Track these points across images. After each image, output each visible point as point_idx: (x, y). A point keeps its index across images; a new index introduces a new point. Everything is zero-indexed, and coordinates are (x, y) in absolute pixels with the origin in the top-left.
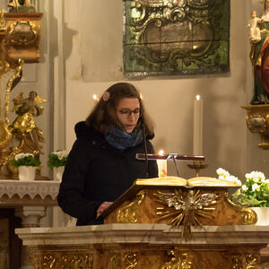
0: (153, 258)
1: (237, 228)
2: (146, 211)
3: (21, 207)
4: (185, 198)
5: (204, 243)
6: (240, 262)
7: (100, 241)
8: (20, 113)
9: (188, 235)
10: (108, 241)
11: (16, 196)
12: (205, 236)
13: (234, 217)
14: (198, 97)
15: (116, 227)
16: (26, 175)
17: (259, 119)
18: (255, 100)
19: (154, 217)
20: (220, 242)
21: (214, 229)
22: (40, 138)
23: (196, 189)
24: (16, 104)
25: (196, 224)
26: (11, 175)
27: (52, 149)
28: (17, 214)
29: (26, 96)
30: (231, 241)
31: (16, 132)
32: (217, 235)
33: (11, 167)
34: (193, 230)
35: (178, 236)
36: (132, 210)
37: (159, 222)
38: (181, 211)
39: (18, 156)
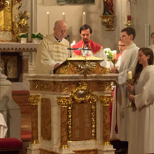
0: (73, 85)
1: (103, 75)
2: (71, 69)
3: (22, 53)
4: (85, 64)
5: (91, 80)
6: (104, 86)
7: (54, 80)
8: (21, 18)
9: (86, 77)
10: (57, 80)
11: (20, 49)
12: (92, 77)
13: (102, 71)
14: (84, 13)
15: (60, 75)
16: (23, 41)
17: (105, 20)
18: (104, 13)
19: (73, 71)
20: (97, 79)
21: (95, 75)
22: (28, 27)
23: (88, 61)
24: (19, 15)
25: (88, 74)
26: (18, 41)
27: (32, 32)
28: (20, 55)
29: (23, 12)
30: (101, 79)
31: (20, 25)
32: (96, 77)
33: (18, 38)
34: (87, 75)
35: (82, 78)
36: (66, 69)
37: (75, 73)
38: (83, 69)
39: (20, 34)
